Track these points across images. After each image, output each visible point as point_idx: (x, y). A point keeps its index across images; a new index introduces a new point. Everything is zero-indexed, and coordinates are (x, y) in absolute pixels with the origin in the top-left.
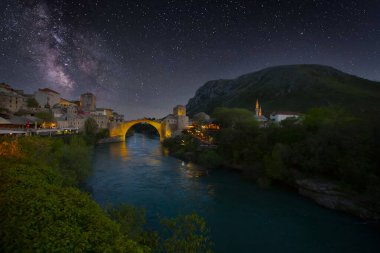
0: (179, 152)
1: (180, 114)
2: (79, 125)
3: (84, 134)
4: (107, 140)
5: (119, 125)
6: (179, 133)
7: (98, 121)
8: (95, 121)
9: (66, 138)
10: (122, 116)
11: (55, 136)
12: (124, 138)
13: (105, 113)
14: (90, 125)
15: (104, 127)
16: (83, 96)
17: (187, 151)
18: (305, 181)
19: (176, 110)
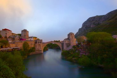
0: (70, 58)
1: (71, 37)
2: (20, 45)
3: (23, 50)
4: (34, 53)
5: (40, 45)
6: (70, 48)
7: (29, 43)
8: (28, 44)
9: (13, 51)
10: (42, 40)
11: (8, 51)
12: (43, 52)
13: (32, 39)
14: (25, 45)
15: (33, 46)
16: (22, 31)
17: (73, 57)
19: (69, 35)
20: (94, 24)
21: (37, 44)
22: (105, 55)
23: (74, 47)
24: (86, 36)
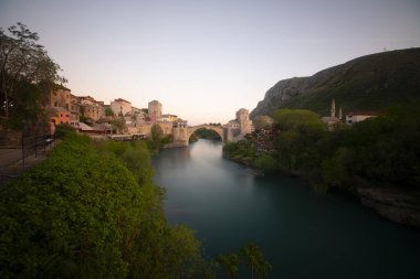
1: (242, 118)
2: (146, 130)
3: (151, 139)
4: (171, 145)
5: (182, 131)
6: (240, 138)
7: (163, 126)
8: (160, 128)
9: (134, 140)
10: (186, 122)
11: (125, 140)
12: (187, 143)
13: (168, 119)
14: (156, 130)
15: (169, 132)
16: (150, 104)
17: (245, 156)
18: (370, 190)
19: (238, 114)
20: (288, 93)
21: (178, 129)
22: (306, 154)
23: (247, 136)
24: (271, 116)
